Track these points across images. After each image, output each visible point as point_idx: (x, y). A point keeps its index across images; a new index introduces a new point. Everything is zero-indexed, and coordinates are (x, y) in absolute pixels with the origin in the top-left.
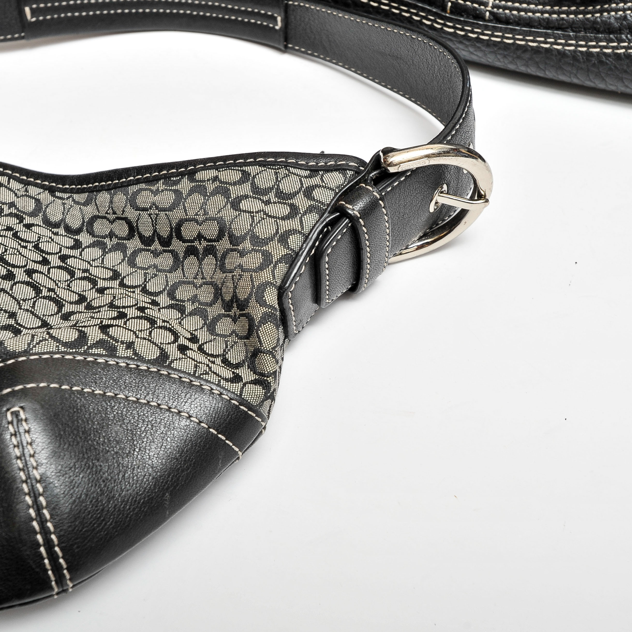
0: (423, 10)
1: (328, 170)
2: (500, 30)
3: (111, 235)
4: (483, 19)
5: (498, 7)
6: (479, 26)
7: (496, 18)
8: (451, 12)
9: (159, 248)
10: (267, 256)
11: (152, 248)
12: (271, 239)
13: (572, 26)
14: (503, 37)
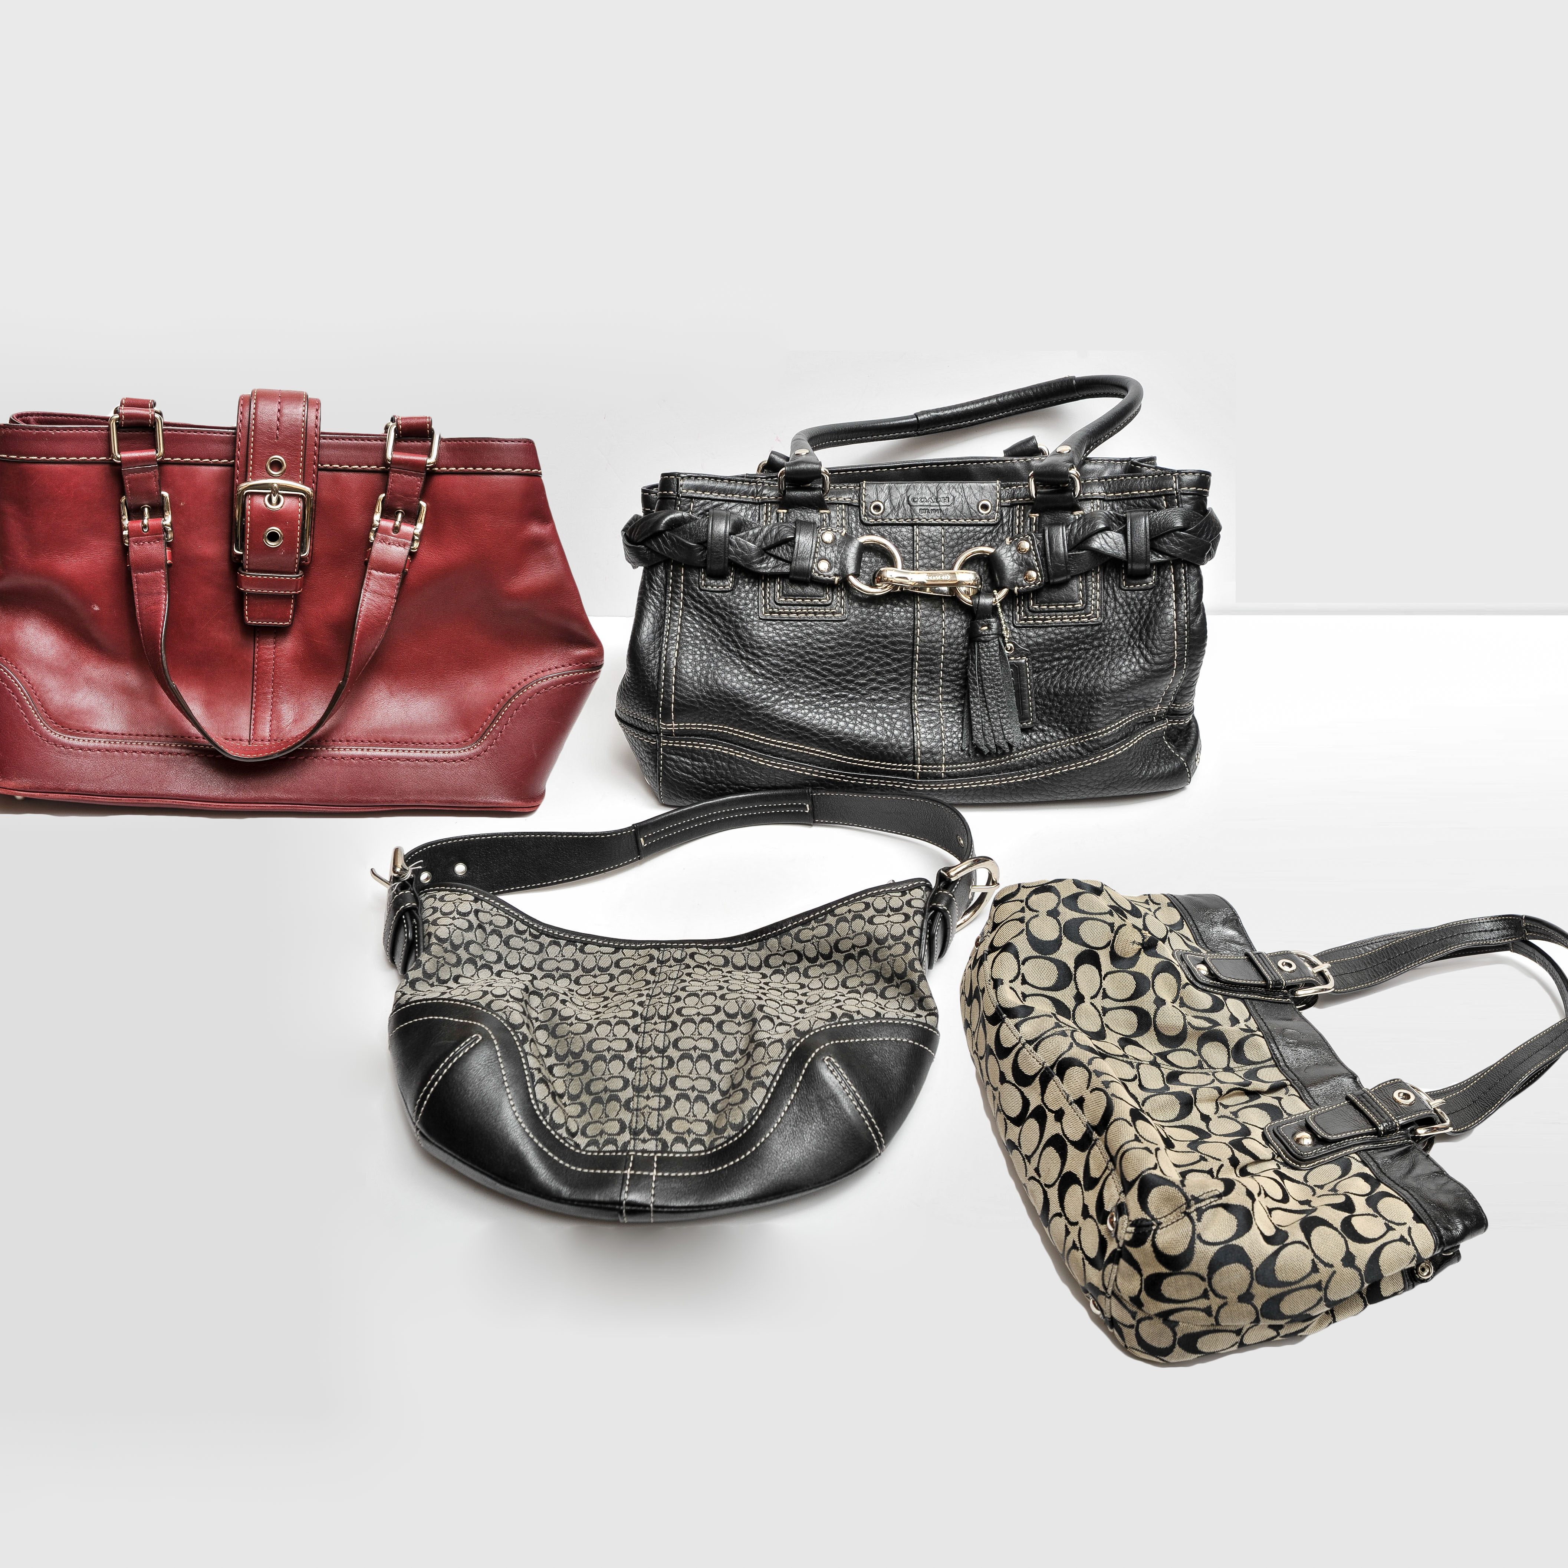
0: (902, 780)
1: (910, 889)
2: (953, 782)
3: (784, 963)
4: (941, 778)
5: (948, 769)
6: (939, 783)
7: (948, 776)
8: (920, 778)
9: (823, 961)
10: (907, 945)
11: (818, 963)
12: (904, 934)
13: (994, 771)
14: (955, 786)
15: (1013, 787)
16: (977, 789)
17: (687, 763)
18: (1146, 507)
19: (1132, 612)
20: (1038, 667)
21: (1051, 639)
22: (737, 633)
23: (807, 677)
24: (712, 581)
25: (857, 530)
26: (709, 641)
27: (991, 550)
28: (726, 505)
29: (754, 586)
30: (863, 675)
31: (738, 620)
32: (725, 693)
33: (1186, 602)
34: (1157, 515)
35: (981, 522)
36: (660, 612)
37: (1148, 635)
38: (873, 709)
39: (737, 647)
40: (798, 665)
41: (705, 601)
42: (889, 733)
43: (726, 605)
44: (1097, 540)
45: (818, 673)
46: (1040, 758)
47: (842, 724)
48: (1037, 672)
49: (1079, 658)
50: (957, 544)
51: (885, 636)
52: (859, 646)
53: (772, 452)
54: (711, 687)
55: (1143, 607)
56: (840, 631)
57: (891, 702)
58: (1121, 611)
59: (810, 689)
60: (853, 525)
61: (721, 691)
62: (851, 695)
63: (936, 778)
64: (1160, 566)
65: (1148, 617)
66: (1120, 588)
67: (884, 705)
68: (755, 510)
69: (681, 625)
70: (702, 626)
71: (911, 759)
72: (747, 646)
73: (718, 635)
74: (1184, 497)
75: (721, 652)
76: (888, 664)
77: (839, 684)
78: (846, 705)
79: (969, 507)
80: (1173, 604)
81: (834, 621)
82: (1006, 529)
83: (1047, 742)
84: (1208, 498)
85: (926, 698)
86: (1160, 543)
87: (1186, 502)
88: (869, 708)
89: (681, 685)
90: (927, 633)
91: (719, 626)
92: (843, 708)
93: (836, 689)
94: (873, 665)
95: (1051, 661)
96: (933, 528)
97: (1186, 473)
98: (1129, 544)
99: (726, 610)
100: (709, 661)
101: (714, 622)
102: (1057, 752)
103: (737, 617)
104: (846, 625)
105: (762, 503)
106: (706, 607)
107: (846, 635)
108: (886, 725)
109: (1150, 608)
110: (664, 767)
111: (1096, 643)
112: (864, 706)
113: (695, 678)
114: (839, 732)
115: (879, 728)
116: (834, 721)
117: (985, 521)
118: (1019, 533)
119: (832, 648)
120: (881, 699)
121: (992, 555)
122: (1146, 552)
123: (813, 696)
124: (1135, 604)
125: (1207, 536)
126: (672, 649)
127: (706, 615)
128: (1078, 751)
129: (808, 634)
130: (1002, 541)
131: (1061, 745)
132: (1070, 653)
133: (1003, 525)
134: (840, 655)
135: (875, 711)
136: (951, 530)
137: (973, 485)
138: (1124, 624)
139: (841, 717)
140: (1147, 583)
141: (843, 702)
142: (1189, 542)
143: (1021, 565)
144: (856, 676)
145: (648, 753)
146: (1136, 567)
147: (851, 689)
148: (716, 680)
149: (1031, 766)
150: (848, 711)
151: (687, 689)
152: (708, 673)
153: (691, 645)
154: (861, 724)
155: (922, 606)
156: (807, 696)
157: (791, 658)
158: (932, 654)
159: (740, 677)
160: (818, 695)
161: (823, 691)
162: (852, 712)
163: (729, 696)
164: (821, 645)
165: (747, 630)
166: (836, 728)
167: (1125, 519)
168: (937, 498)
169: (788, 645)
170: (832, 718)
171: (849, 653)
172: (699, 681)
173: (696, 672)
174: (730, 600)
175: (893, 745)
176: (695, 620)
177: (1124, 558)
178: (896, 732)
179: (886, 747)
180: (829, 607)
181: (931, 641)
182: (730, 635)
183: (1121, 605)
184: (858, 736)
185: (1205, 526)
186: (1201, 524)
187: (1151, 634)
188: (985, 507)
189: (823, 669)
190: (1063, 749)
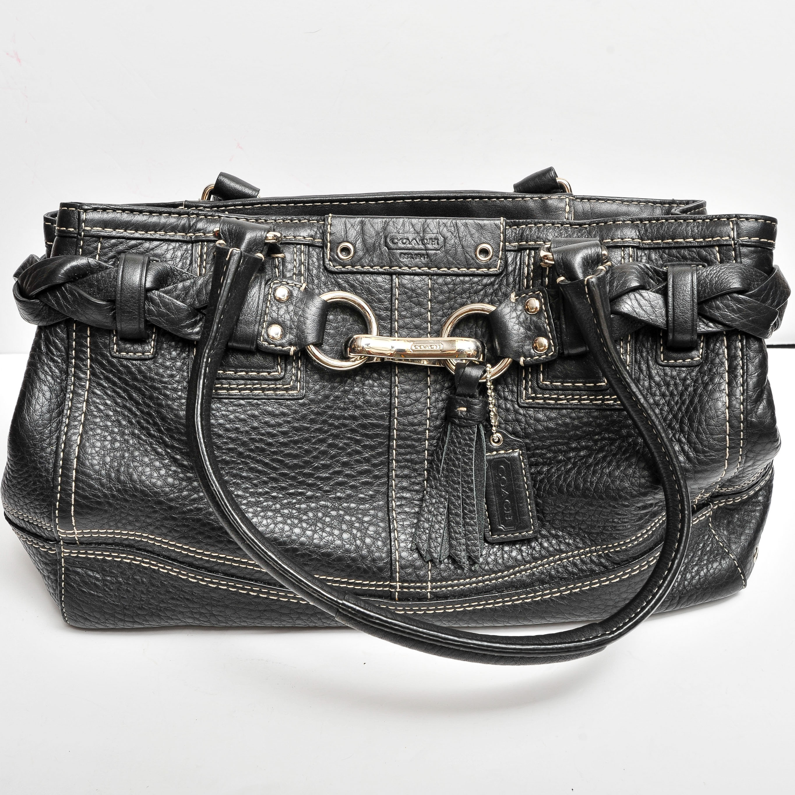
2: (442, 604)
4: (426, 599)
5: (436, 588)
6: (424, 605)
7: (436, 596)
8: (400, 600)
13: (496, 588)
14: (445, 609)
15: (519, 609)
16: (474, 611)
17: (97, 579)
18: (693, 259)
19: (672, 394)
20: (549, 458)
21: (566, 425)
22: (158, 412)
23: (252, 470)
24: (128, 346)
25: (319, 278)
26: (124, 423)
27: (492, 308)
28: (147, 245)
29: (182, 351)
30: (326, 467)
31: (161, 397)
32: (142, 492)
33: (743, 385)
34: (706, 271)
35: (480, 271)
36: (60, 383)
37: (691, 426)
38: (339, 509)
39: (160, 431)
40: (240, 454)
41: (118, 370)
42: (358, 542)
43: (145, 377)
44: (628, 301)
45: (266, 465)
46: (553, 572)
47: (297, 531)
48: (549, 465)
49: (601, 450)
50: (449, 299)
51: (353, 418)
52: (319, 430)
53: (222, 174)
54: (123, 483)
55: (686, 389)
56: (296, 412)
57: (363, 501)
58: (658, 393)
59: (256, 485)
60: (315, 272)
61: (136, 489)
62: (309, 493)
63: (420, 600)
64: (709, 337)
65: (691, 402)
66: (656, 362)
67: (353, 505)
68: (186, 250)
69: (87, 401)
70: (116, 403)
71: (387, 574)
72: (172, 430)
73: (136, 415)
74: (744, 250)
75: (139, 438)
76: (358, 452)
77: (294, 478)
78: (303, 506)
79: (465, 252)
80: (725, 386)
81: (287, 400)
82: (511, 279)
83: (561, 551)
84: (774, 252)
85: (408, 495)
86: (711, 307)
87: (746, 256)
88: (333, 510)
89: (83, 481)
90: (408, 414)
91: (137, 403)
92: (299, 510)
93: (291, 485)
94: (339, 454)
95: (566, 452)
96: (417, 278)
97: (747, 219)
98: (671, 307)
99: (146, 384)
100: (122, 450)
101: (131, 398)
102: (575, 565)
103: (160, 393)
104: (303, 405)
105: (197, 241)
106: (120, 379)
107: (304, 417)
108: (355, 531)
109: (695, 391)
110: (67, 583)
111: (624, 432)
112: (326, 507)
113: (103, 472)
114: (293, 541)
115: (345, 536)
116: (287, 528)
117: (485, 270)
118: (528, 287)
119: (284, 433)
120: (349, 496)
121: (493, 313)
122: (693, 320)
123: (260, 494)
124: (676, 384)
125: (773, 302)
126: (74, 434)
127: (120, 388)
128: (601, 564)
129: (254, 416)
130: (506, 296)
131: (579, 555)
132: (590, 443)
133: (507, 275)
134: (296, 442)
135: (341, 512)
136: (440, 280)
137: (470, 221)
138: (661, 410)
139: (296, 521)
140: (692, 358)
141: (299, 502)
142: (750, 308)
143: (528, 329)
144: (317, 469)
145: (46, 564)
146: (680, 337)
147: (309, 485)
148: (131, 475)
149: (542, 582)
150: (305, 513)
151: (91, 486)
152: (120, 465)
153: (99, 427)
154: (323, 530)
155: (402, 378)
156: (252, 494)
157: (231, 446)
158: (414, 440)
159: (163, 472)
160: (267, 493)
161: (273, 489)
162: (311, 514)
163: (147, 495)
164: (270, 430)
165: (172, 409)
166: (289, 537)
167: (666, 274)
168: (422, 240)
169: (227, 430)
170: (285, 523)
171: (307, 440)
172: (109, 476)
173: (105, 463)
174: (150, 369)
175: (363, 557)
176: (107, 394)
177: (663, 326)
178: (368, 541)
179: (354, 560)
180: (281, 382)
181: (412, 424)
182: (149, 414)
183: (658, 385)
184: (318, 547)
185: (771, 289)
186: (766, 286)
187: (696, 425)
188: (485, 252)
189: (273, 460)
190: (582, 560)
